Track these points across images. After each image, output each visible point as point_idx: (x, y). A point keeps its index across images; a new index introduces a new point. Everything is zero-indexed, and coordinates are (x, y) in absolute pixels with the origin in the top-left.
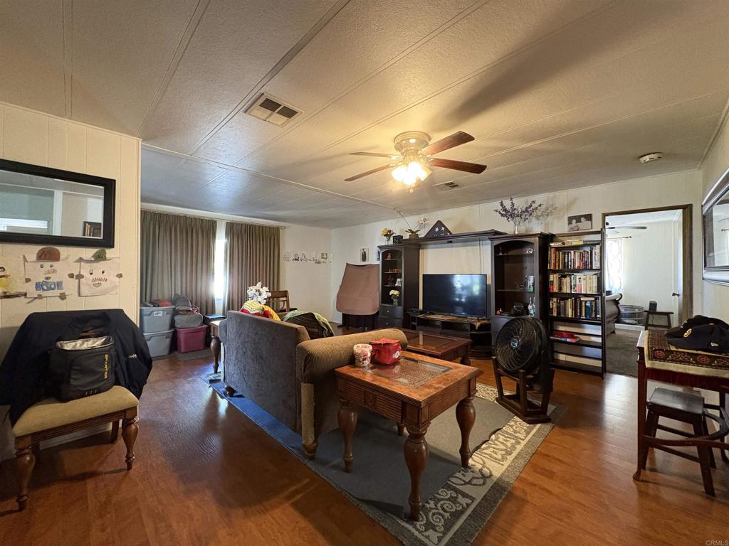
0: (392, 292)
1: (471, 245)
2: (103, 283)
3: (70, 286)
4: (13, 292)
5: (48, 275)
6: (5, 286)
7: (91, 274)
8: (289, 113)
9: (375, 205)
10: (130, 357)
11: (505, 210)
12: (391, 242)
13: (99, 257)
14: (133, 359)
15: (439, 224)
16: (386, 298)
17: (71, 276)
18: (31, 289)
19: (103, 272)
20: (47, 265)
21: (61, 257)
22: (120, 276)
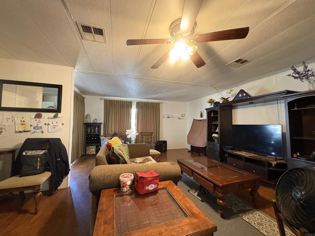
0: (214, 135)
1: (270, 104)
2: (56, 127)
3: (45, 128)
4: (26, 130)
5: (38, 124)
6: (24, 128)
7: (53, 123)
8: (100, 32)
9: (199, 85)
10: (58, 159)
11: (298, 73)
12: (213, 106)
13: (55, 117)
14: (58, 160)
15: (242, 91)
16: (210, 139)
17: (45, 124)
18: (32, 129)
19: (57, 123)
20: (38, 120)
21: (42, 117)
22: (63, 124)
